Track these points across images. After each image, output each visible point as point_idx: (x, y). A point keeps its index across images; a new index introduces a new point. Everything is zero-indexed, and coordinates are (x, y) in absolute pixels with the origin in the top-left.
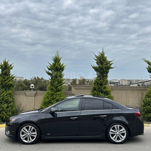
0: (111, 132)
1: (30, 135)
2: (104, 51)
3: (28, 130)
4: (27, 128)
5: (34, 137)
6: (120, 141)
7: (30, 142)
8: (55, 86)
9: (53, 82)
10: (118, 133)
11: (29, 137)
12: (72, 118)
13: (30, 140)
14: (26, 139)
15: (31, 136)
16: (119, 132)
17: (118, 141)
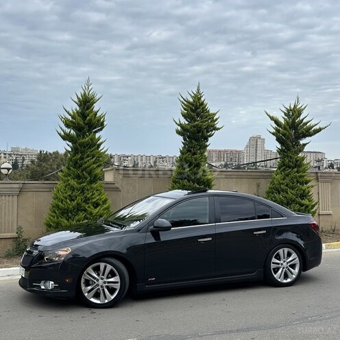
0: (273, 263)
1: (104, 285)
2: (201, 91)
3: (98, 275)
4: (97, 269)
5: (115, 290)
6: (289, 280)
7: (106, 301)
8: (87, 168)
9: (82, 159)
10: (285, 264)
11: (103, 290)
12: (202, 240)
13: (106, 298)
14: (97, 296)
15: (107, 287)
16: (287, 263)
17: (285, 281)
